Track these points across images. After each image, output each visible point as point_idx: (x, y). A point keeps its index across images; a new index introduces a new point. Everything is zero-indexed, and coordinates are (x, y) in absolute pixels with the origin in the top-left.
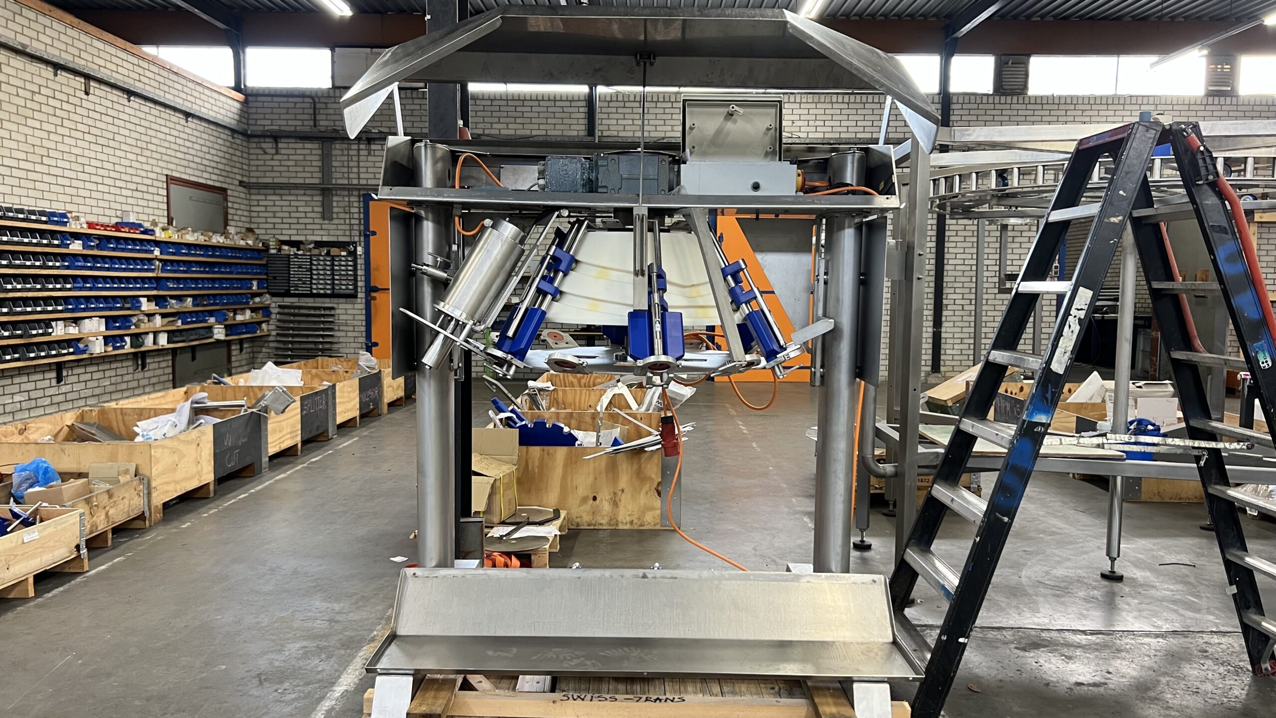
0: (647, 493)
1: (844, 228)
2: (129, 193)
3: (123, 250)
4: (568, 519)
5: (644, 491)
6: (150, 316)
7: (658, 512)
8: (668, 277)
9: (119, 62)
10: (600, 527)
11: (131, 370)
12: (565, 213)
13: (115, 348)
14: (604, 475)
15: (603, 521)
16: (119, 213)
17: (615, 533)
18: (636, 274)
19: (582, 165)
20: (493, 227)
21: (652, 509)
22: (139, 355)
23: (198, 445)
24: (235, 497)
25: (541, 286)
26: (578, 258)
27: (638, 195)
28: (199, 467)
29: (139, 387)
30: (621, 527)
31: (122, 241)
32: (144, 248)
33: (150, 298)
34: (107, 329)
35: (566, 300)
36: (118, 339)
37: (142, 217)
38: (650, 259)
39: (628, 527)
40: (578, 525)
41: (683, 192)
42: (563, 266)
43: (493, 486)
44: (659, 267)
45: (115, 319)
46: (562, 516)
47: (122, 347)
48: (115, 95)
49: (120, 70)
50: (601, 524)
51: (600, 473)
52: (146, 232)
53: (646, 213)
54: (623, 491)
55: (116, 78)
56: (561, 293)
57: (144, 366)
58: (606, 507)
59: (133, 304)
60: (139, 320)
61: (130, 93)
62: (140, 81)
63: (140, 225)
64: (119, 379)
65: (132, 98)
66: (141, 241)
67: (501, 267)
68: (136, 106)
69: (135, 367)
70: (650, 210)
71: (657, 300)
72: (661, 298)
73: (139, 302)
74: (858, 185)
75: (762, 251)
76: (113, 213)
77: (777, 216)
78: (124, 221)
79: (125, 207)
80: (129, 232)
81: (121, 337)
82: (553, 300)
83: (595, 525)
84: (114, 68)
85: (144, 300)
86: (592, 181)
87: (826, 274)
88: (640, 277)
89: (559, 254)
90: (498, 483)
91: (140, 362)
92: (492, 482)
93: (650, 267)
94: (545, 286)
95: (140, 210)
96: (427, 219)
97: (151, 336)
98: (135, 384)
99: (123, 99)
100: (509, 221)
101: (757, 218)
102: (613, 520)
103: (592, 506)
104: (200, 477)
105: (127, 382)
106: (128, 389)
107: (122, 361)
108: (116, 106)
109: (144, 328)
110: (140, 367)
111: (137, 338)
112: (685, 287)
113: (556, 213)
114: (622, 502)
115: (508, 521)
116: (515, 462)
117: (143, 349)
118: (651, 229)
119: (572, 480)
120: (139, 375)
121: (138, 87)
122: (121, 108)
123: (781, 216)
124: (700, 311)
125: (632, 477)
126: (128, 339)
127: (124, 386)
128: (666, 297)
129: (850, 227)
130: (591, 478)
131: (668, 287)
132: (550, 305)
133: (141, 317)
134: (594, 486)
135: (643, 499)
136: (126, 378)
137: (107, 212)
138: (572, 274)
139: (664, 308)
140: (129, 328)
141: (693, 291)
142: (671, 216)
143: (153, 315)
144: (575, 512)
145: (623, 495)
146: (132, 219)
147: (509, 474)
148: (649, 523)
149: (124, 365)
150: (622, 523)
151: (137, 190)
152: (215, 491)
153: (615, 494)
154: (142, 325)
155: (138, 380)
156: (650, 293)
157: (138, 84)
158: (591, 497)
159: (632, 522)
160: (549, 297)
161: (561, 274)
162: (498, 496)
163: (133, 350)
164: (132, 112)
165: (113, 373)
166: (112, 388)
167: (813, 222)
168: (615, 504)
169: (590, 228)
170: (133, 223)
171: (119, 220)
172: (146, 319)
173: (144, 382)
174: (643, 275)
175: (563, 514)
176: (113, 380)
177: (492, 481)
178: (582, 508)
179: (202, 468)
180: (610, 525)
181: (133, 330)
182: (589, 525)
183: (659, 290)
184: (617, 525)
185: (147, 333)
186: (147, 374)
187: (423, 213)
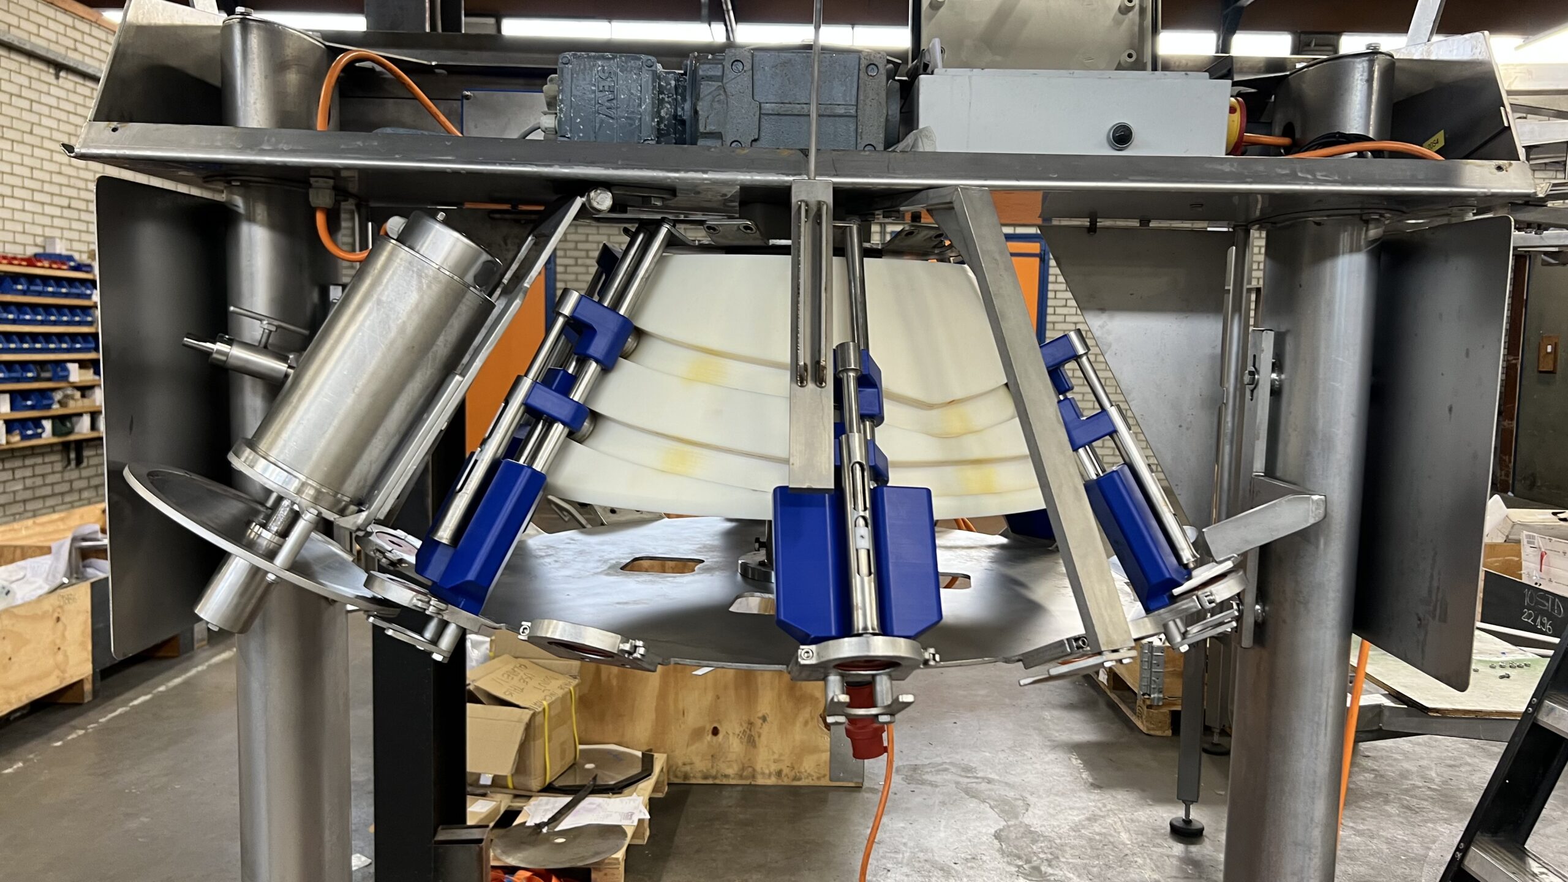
0: (806, 723)
1: (1333, 253)
2: (57, 212)
3: (39, 294)
4: (669, 768)
5: (800, 720)
6: (85, 390)
7: (826, 756)
8: (888, 382)
9: (42, 21)
10: (725, 782)
11: (58, 467)
12: (603, 201)
13: (25, 437)
14: (731, 692)
15: (730, 771)
16: (39, 240)
17: (751, 793)
18: (799, 376)
19: (656, 77)
20: (404, 238)
21: (815, 750)
22: (73, 446)
23: (58, 619)
24: (124, 703)
25: (537, 402)
26: (643, 323)
27: (805, 152)
28: (60, 657)
29: (71, 491)
30: (760, 781)
31: (38, 281)
32: (74, 291)
33: (83, 364)
34: (12, 409)
35: (607, 440)
36: (31, 424)
37: (76, 246)
38: (837, 333)
39: (772, 781)
40: (686, 776)
41: (925, 146)
42: (599, 346)
43: (529, 727)
44: (864, 354)
45: (26, 394)
46: (657, 769)
47: (39, 436)
48: (34, 69)
49: (43, 32)
50: (726, 776)
51: (726, 687)
52: (78, 268)
53: (828, 198)
54: (764, 719)
55: (39, 44)
56: (596, 417)
57: (79, 461)
58: (735, 746)
59: (55, 372)
60: (66, 396)
61: (59, 67)
62: (75, 50)
63: (70, 258)
64: (39, 481)
65: (62, 74)
66: (71, 281)
67: (420, 348)
68: (70, 85)
69: (65, 463)
70: (839, 192)
71: (858, 455)
72: (870, 446)
73: (66, 370)
74: (1381, 137)
75: (1102, 309)
76: (29, 240)
77: (1145, 222)
78: (49, 250)
79: (48, 232)
80: (50, 268)
81: (37, 422)
82: (570, 435)
83: (715, 778)
84: (33, 29)
85: (73, 368)
86: (683, 122)
87: (1277, 366)
88: (811, 386)
89: (589, 315)
90: (538, 719)
91: (73, 455)
92: (526, 718)
93: (840, 352)
94: (548, 401)
95: (75, 235)
96: (251, 219)
97: (86, 420)
98: (65, 487)
99: (48, 74)
100: (446, 223)
101: (1092, 229)
102: (748, 768)
103: (710, 745)
104: (64, 672)
105: (52, 484)
106: (53, 495)
107: (43, 454)
108: (35, 85)
109: (73, 406)
110: (73, 463)
111: (63, 423)
112: (930, 406)
113: (579, 202)
114: (763, 739)
115: (557, 784)
116: (575, 672)
117: (72, 438)
118: (840, 250)
119: (676, 701)
120: (75, 474)
121: (72, 58)
122: (45, 88)
123: (1153, 224)
124: (970, 473)
125: (779, 696)
126: (47, 425)
127: (47, 491)
128: (883, 437)
129: (1353, 250)
130: (710, 697)
131: (888, 408)
132: (561, 452)
133: (69, 392)
134: (715, 710)
135: (798, 734)
136: (50, 479)
137: (20, 238)
138: (626, 369)
139: (878, 473)
140: (49, 407)
141: (952, 420)
142: (892, 213)
143: (91, 387)
144: (680, 756)
145: (766, 726)
146: (60, 248)
147: (564, 697)
148: (809, 775)
149: (47, 460)
150: (763, 774)
151: (69, 207)
152: (95, 693)
153: (751, 724)
154: (72, 403)
155: (71, 482)
156: (840, 429)
157: (71, 54)
158: (709, 728)
159: (779, 773)
160: (558, 429)
161: (593, 367)
162: (539, 742)
163: (55, 440)
164: (62, 94)
165: (28, 472)
166: (28, 494)
167: (1227, 240)
168: (751, 740)
169: (674, 244)
170: (60, 256)
171: (40, 250)
172: (78, 394)
173: (78, 485)
174: (819, 380)
175: (659, 762)
176: (29, 482)
177: (526, 715)
178: (693, 748)
179: (66, 656)
180: (741, 777)
181: (56, 409)
182: (705, 777)
183: (863, 417)
184: (754, 777)
185: (80, 415)
186: (85, 473)
187: (239, 202)
